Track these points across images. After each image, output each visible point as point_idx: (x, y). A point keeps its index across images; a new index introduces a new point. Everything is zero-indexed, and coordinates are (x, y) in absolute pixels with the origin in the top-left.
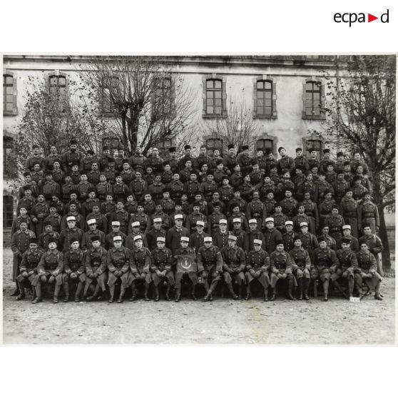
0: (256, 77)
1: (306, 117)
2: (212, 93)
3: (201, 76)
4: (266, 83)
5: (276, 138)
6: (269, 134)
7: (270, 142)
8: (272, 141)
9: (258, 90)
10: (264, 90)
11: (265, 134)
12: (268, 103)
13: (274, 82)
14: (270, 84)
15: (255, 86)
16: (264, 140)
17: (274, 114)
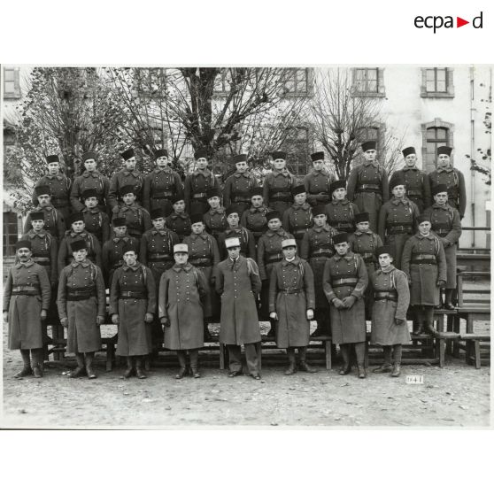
1: (426, 95)
8: (377, 129)
11: (368, 119)
17: (381, 91)
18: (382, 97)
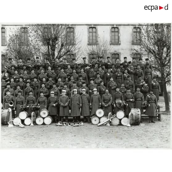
0: (111, 26)
1: (133, 43)
2: (91, 33)
3: (86, 26)
4: (116, 29)
5: (120, 53)
6: (117, 51)
7: (118, 55)
8: (118, 54)
9: (112, 32)
10: (115, 32)
11: (115, 51)
12: (117, 37)
13: (119, 28)
14: (117, 29)
15: (111, 30)
16: (115, 54)
17: (119, 42)
18: (120, 44)
